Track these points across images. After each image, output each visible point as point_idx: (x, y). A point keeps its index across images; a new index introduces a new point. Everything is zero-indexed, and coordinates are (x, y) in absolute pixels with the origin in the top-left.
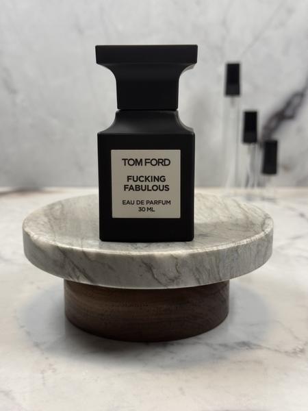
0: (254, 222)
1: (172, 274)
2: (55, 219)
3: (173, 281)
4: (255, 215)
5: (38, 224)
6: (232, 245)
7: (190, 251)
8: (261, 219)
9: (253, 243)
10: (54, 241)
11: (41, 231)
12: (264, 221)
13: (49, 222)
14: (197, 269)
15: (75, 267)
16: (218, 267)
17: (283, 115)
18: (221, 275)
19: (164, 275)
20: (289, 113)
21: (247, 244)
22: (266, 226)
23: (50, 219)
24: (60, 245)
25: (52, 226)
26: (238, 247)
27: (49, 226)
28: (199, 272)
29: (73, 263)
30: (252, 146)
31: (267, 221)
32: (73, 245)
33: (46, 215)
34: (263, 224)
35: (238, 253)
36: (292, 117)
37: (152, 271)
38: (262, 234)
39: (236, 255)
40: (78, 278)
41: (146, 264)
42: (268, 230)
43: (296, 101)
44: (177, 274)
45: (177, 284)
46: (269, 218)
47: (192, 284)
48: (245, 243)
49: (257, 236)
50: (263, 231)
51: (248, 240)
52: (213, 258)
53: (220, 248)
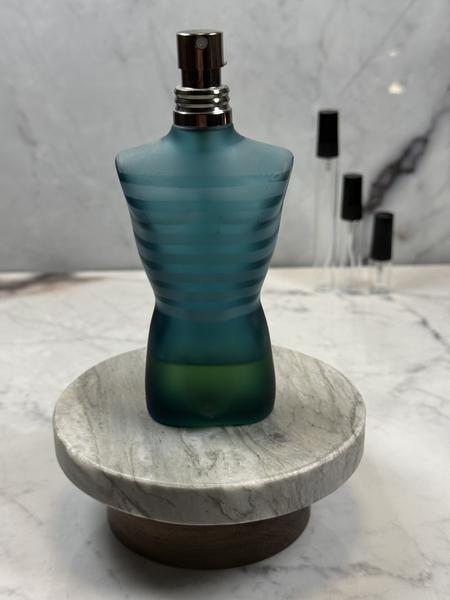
0: (343, 411)
1: (245, 508)
2: (92, 406)
3: (245, 515)
4: (343, 394)
5: (73, 420)
6: (316, 465)
7: (267, 480)
8: (350, 406)
9: (340, 456)
10: (98, 461)
11: (78, 437)
12: (355, 409)
13: (86, 414)
14: (274, 500)
15: (127, 498)
16: (299, 493)
17: (400, 168)
18: (303, 502)
19: (235, 510)
20: (406, 164)
21: (335, 459)
22: (357, 419)
23: (85, 408)
24: (106, 469)
25: (90, 423)
26: (323, 466)
27: (86, 423)
28: (277, 502)
29: (123, 493)
30: (355, 223)
31: (357, 412)
32: (122, 471)
33: (80, 400)
34: (353, 417)
35: (323, 474)
36: (411, 171)
37: (220, 505)
38: (352, 439)
39: (320, 476)
40: (129, 510)
41: (212, 498)
42: (358, 430)
43: (418, 148)
44: (251, 508)
45: (251, 518)
46: (361, 403)
47: (268, 515)
48: (332, 458)
49: (346, 444)
50: (353, 432)
51: (335, 453)
52: (294, 485)
53: (302, 471)
